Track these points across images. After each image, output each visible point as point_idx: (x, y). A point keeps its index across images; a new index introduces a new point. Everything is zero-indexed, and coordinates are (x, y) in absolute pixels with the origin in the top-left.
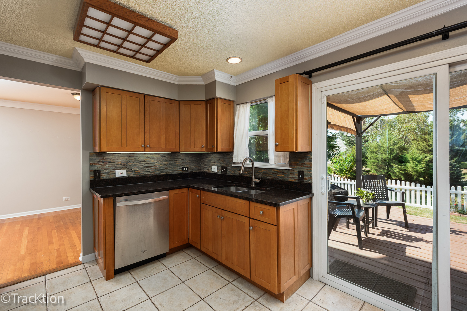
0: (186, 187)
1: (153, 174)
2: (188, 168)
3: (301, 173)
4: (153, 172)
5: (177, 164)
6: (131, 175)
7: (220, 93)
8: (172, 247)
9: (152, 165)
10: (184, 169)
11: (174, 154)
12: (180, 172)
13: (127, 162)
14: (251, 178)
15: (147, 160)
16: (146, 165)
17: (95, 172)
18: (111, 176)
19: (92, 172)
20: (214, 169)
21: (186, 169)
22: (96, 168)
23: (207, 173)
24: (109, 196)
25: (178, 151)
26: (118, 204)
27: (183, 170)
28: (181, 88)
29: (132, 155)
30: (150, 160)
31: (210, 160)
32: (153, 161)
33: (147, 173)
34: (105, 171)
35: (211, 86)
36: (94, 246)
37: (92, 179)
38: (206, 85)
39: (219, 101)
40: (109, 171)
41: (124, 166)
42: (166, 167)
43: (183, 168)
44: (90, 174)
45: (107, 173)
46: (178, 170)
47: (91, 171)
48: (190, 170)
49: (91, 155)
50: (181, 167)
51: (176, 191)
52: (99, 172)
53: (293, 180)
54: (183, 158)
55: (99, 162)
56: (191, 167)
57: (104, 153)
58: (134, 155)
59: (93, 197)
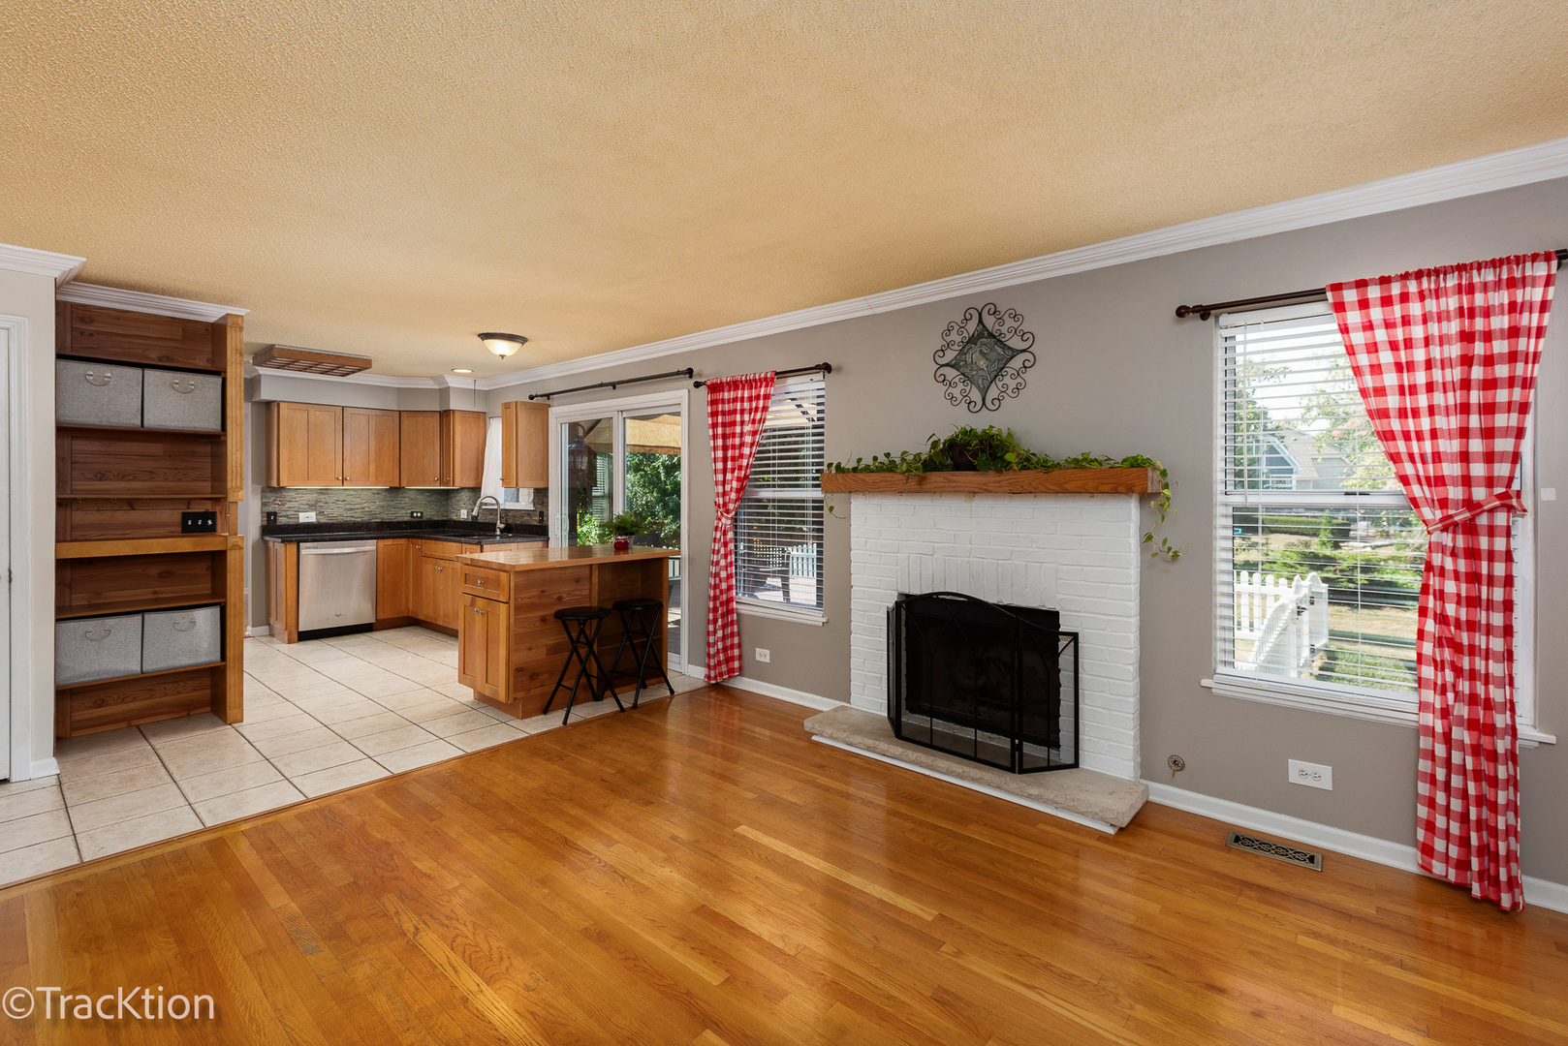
0: (405, 537)
1: (359, 520)
2: (422, 513)
3: (541, 514)
4: (358, 516)
5: (401, 506)
6: (323, 520)
7: (455, 404)
8: (381, 616)
9: (357, 506)
10: (415, 515)
11: (395, 490)
12: (407, 519)
13: (317, 502)
14: (496, 524)
15: (349, 499)
16: (348, 507)
17: (269, 514)
18: (292, 521)
19: (265, 515)
20: (464, 515)
21: (419, 515)
22: (270, 509)
23: (454, 521)
24: (291, 541)
25: (397, 485)
26: (303, 552)
27: (412, 516)
28: (401, 392)
29: (324, 492)
30: (354, 499)
31: (459, 501)
32: (358, 500)
33: (349, 519)
34: (283, 513)
35: (444, 393)
36: (268, 615)
37: (265, 523)
38: (440, 389)
39: (457, 415)
40: (289, 513)
41: (312, 507)
42: (381, 510)
43: (412, 513)
44: (262, 517)
45: (287, 516)
46: (403, 515)
47: (262, 512)
48: (426, 517)
49: (263, 491)
50: (409, 511)
51: (389, 542)
52: (275, 514)
53: (536, 523)
54: (412, 497)
55: (275, 500)
56: (431, 513)
57: (283, 488)
58: (327, 492)
59: (267, 549)
